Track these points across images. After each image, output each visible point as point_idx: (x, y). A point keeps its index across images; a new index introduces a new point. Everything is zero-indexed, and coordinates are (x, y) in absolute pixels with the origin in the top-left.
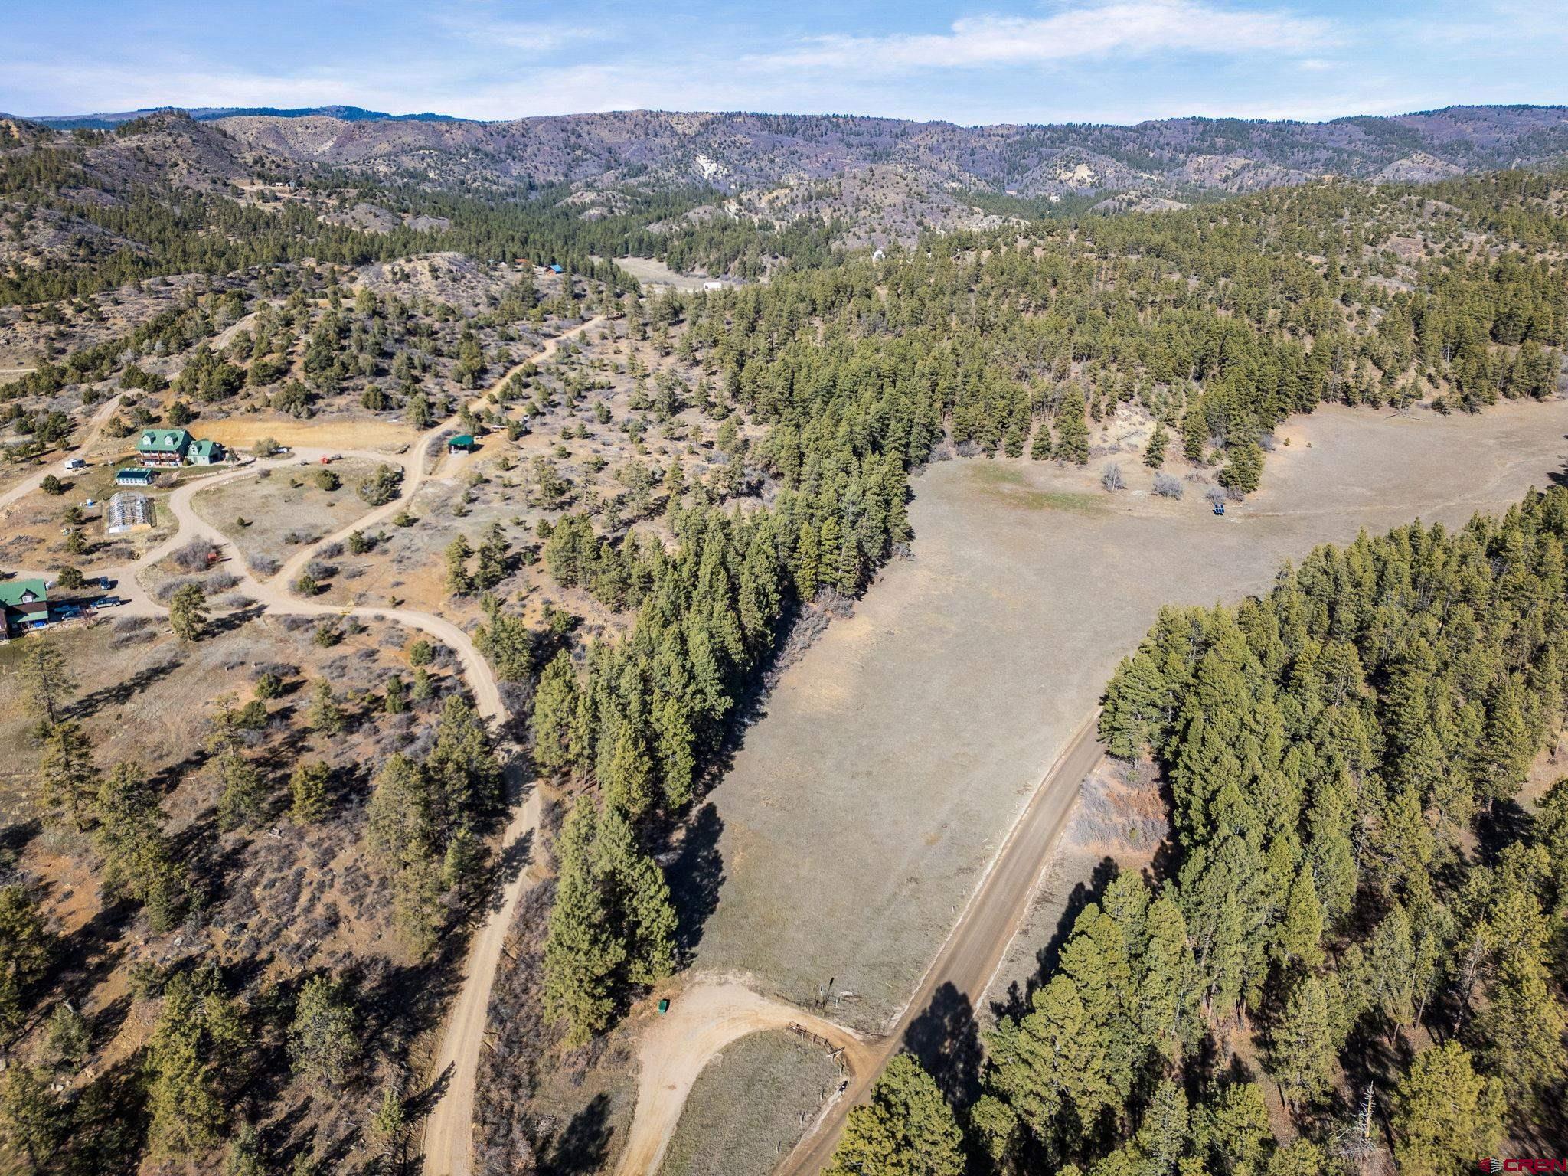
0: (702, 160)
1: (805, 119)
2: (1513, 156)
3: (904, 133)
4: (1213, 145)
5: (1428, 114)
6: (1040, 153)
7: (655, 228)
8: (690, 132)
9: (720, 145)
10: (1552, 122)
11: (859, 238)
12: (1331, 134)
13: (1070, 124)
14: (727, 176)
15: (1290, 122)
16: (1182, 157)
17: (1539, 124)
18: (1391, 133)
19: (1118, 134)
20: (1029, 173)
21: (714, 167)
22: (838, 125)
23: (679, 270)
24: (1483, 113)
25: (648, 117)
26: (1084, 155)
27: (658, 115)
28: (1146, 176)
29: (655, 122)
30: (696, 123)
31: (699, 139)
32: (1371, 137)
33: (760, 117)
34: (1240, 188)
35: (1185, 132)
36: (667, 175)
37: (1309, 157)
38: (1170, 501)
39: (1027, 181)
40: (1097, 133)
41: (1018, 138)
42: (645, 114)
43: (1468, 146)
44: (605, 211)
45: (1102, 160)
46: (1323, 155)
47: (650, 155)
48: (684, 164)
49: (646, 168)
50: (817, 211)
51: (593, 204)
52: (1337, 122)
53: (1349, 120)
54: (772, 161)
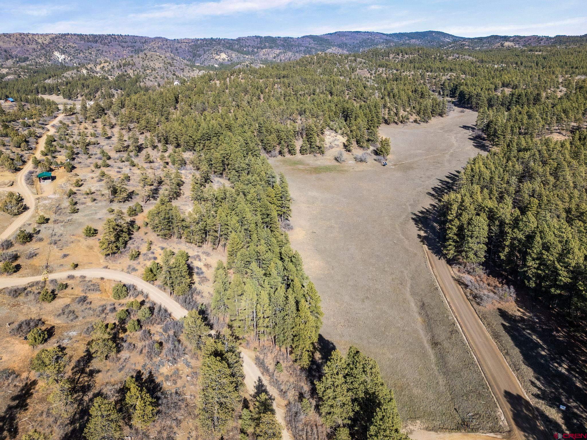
0: (57, 54)
1: (100, 36)
2: (359, 47)
3: (145, 42)
4: (265, 45)
5: (331, 34)
6: (204, 49)
7: (49, 81)
8: (46, 42)
9: (64, 47)
10: (367, 37)
11: (151, 81)
12: (303, 41)
13: (212, 38)
14: (71, 60)
15: (288, 37)
16: (256, 50)
17: (364, 37)
18: (321, 41)
19: (231, 42)
20: (202, 56)
21: (63, 56)
22: (115, 38)
23: (70, 98)
24: (346, 34)
25: (22, 36)
26: (222, 49)
27: (27, 35)
28: (247, 57)
29: (26, 38)
30: (48, 38)
31: (51, 45)
32: (316, 42)
33: (78, 35)
34: (281, 60)
35: (254, 41)
36: (41, 61)
37: (298, 50)
38: (364, 164)
39: (203, 59)
40: (223, 41)
41: (193, 43)
42: (20, 34)
43: (346, 44)
44: (16, 76)
45: (230, 52)
46: (302, 49)
47: (28, 53)
48: (48, 55)
49: (28, 58)
50: (126, 71)
51: (8, 74)
52: (303, 37)
53: (307, 36)
54: (91, 53)
